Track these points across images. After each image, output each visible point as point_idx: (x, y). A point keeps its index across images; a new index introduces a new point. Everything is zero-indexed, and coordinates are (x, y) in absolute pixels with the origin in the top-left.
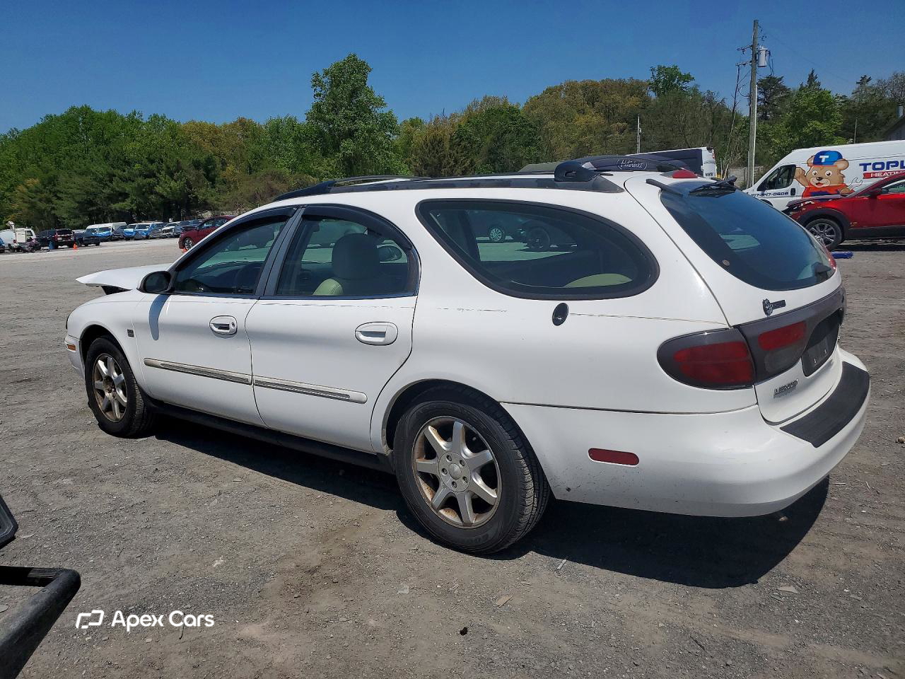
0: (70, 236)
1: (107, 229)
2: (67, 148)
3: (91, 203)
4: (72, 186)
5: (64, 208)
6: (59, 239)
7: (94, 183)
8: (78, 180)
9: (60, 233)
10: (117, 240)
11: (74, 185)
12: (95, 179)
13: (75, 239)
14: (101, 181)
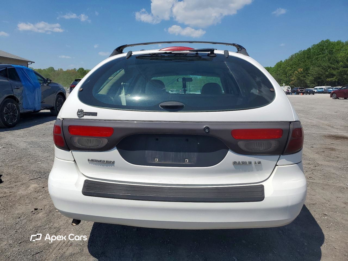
0: (303, 90)
1: (322, 88)
2: (317, 57)
3: (319, 78)
4: (314, 71)
5: (309, 79)
6: (299, 91)
7: (322, 70)
8: (316, 69)
9: (300, 89)
10: (325, 93)
11: (314, 70)
12: (322, 69)
13: (305, 91)
14: (324, 69)
